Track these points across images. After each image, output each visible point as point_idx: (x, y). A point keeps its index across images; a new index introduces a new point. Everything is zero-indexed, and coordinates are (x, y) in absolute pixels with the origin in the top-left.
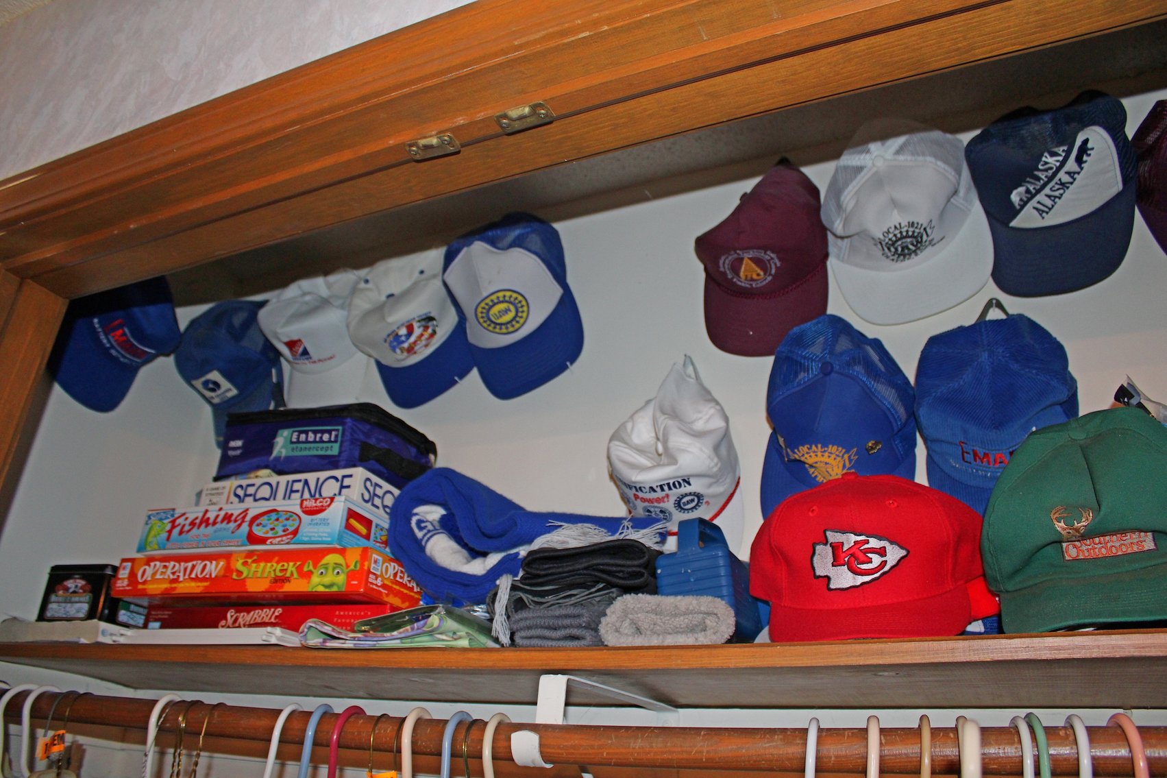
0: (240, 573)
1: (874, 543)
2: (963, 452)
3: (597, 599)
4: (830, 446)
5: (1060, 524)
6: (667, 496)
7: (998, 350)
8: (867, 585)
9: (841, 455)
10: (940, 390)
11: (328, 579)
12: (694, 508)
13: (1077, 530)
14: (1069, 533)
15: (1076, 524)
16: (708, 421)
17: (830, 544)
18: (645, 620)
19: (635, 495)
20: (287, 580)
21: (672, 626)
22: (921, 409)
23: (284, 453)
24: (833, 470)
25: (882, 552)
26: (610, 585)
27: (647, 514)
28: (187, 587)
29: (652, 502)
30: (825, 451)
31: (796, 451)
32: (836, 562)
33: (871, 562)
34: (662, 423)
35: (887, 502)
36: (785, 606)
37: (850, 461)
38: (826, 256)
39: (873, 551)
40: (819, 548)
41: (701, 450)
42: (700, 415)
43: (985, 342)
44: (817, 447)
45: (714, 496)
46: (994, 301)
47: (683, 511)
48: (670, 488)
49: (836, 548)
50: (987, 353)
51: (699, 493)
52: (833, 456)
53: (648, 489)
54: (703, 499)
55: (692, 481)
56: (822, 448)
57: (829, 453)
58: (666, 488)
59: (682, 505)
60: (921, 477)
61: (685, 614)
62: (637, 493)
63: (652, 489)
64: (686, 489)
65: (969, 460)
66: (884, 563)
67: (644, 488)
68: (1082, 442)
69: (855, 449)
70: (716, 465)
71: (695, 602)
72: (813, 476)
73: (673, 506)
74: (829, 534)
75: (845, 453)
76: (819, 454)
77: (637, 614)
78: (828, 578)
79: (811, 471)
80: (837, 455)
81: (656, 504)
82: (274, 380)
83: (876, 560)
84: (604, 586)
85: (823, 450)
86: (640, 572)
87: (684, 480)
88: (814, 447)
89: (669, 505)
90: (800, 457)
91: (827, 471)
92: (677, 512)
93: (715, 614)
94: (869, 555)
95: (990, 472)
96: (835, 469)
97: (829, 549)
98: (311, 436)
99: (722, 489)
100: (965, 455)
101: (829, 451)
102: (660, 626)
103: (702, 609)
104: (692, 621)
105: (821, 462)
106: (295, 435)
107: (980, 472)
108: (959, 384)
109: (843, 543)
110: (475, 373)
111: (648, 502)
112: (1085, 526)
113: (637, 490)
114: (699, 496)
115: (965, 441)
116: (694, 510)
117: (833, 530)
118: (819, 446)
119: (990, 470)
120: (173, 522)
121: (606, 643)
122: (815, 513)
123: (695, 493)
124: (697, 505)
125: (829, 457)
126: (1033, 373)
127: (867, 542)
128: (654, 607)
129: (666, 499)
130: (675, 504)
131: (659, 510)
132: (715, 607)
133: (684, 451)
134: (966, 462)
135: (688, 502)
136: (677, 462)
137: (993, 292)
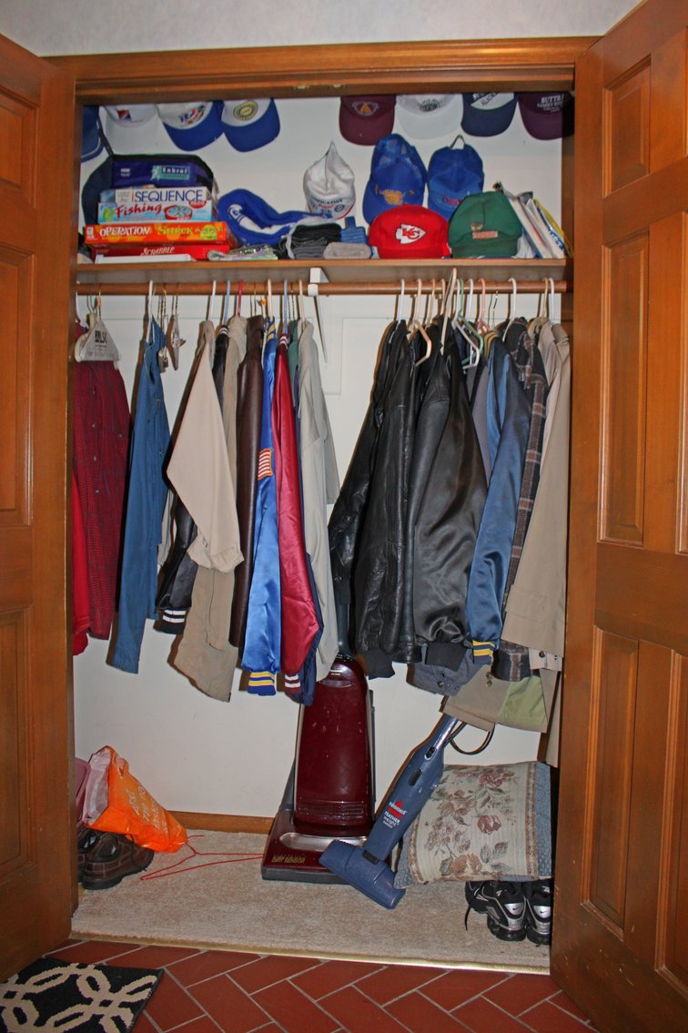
0: (162, 233)
1: (416, 229)
2: (443, 198)
4: (397, 191)
5: (473, 227)
6: (333, 206)
7: (460, 162)
9: (401, 195)
10: (438, 174)
11: (208, 235)
15: (478, 227)
16: (346, 174)
20: (189, 235)
22: (430, 180)
23: (159, 177)
24: (396, 200)
25: (418, 232)
28: (131, 238)
29: (326, 208)
30: (395, 193)
31: (383, 191)
32: (404, 235)
33: (415, 236)
34: (329, 174)
36: (382, 248)
37: (403, 197)
38: (395, 103)
39: (416, 232)
40: (398, 230)
41: (347, 187)
42: (342, 172)
43: (457, 158)
45: (348, 206)
46: (460, 136)
47: (338, 211)
48: (334, 203)
49: (404, 230)
50: (457, 162)
59: (337, 209)
60: (425, 205)
62: (318, 203)
63: (327, 202)
64: (340, 203)
66: (419, 236)
68: (483, 202)
69: (406, 194)
71: (357, 246)
72: (386, 201)
76: (392, 194)
78: (400, 240)
80: (399, 195)
82: (98, 127)
83: (417, 234)
86: (337, 235)
87: (340, 200)
88: (391, 191)
89: (334, 209)
90: (384, 194)
91: (393, 200)
92: (336, 211)
93: (364, 250)
97: (402, 230)
98: (173, 170)
99: (350, 203)
101: (397, 193)
104: (355, 251)
105: (392, 197)
106: (164, 170)
109: (407, 228)
110: (223, 137)
111: (324, 207)
114: (343, 206)
115: (444, 194)
116: (341, 211)
117: (404, 224)
118: (393, 190)
120: (119, 209)
121: (327, 258)
122: (398, 216)
124: (343, 209)
125: (396, 195)
126: (471, 173)
128: (343, 247)
131: (328, 210)
133: (341, 187)
134: (443, 201)
135: (339, 208)
136: (338, 193)
137: (460, 131)
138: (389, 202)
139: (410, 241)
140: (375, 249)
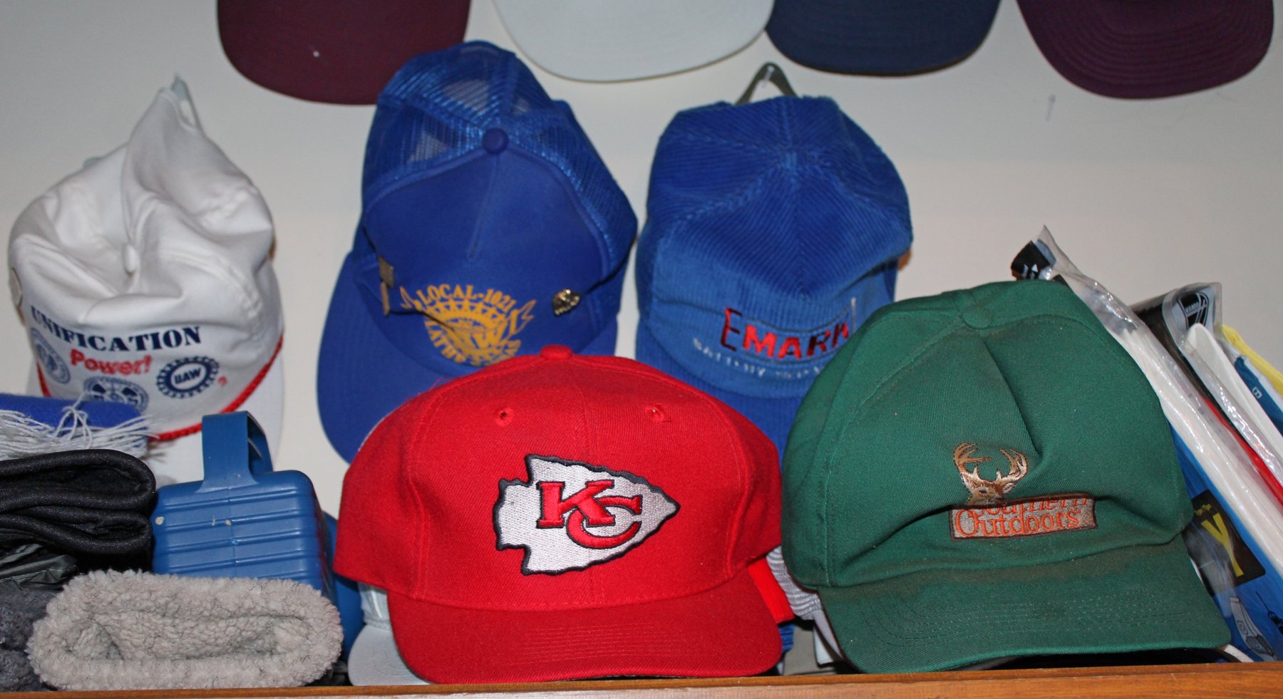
1: (622, 487)
2: (726, 327)
3: (19, 579)
4: (490, 292)
5: (970, 475)
6: (148, 360)
7: (812, 153)
8: (601, 567)
9: (506, 310)
10: (701, 211)
12: (197, 388)
13: (999, 488)
14: (983, 492)
15: (999, 476)
16: (234, 214)
17: (537, 484)
18: (131, 628)
19: (74, 352)
21: (196, 641)
22: (662, 241)
24: (484, 338)
25: (635, 506)
26: (51, 548)
27: (93, 393)
29: (112, 371)
30: (478, 300)
31: (419, 293)
32: (546, 520)
33: (612, 523)
34: (141, 210)
35: (647, 408)
36: (419, 600)
37: (519, 321)
39: (619, 502)
40: (513, 491)
41: (231, 273)
42: (215, 202)
43: (789, 137)
44: (464, 290)
45: (239, 368)
46: (771, 69)
47: (172, 393)
48: (157, 345)
49: (549, 491)
50: (795, 154)
51: (212, 360)
52: (492, 311)
53: (108, 344)
54: (215, 373)
55: (203, 333)
56: (475, 292)
57: (486, 304)
58: (148, 343)
59: (173, 381)
61: (233, 615)
62: (81, 349)
63: (119, 343)
64: (189, 349)
65: (734, 344)
66: (636, 527)
67: (102, 339)
68: (982, 333)
69: (533, 303)
70: (255, 305)
71: (257, 592)
72: (437, 344)
73: (155, 380)
74: (536, 464)
75: (514, 307)
76: (466, 304)
77: (119, 614)
78: (525, 551)
79: (435, 335)
80: (500, 311)
81: (118, 375)
83: (623, 519)
84: (37, 551)
85: (475, 297)
86: (134, 524)
87: (188, 331)
88: (458, 290)
89: (147, 380)
90: (424, 305)
91: (473, 340)
92: (160, 394)
93: (300, 618)
94: (611, 510)
95: (767, 368)
96: (490, 335)
97: (533, 494)
99: (251, 355)
100: (729, 332)
101: (487, 300)
102: (169, 639)
103: (273, 606)
104: (242, 631)
105: (466, 319)
107: (746, 367)
108: (737, 203)
109: (563, 483)
111: (103, 369)
112: (1015, 482)
113: (82, 343)
114: (210, 366)
115: (740, 309)
116: (195, 392)
117: (545, 458)
118: (470, 288)
119: (768, 364)
121: (44, 678)
122: (508, 420)
123: (204, 358)
124: (203, 383)
125: (484, 311)
126: (864, 202)
127: (611, 485)
128: (162, 601)
129: (143, 367)
130: (159, 377)
131: (123, 387)
132: (303, 605)
133: (196, 270)
134: (729, 347)
135: (186, 377)
136: (178, 292)
137: (767, 52)
138: (453, 346)
139: (582, 557)
140: (376, 603)
